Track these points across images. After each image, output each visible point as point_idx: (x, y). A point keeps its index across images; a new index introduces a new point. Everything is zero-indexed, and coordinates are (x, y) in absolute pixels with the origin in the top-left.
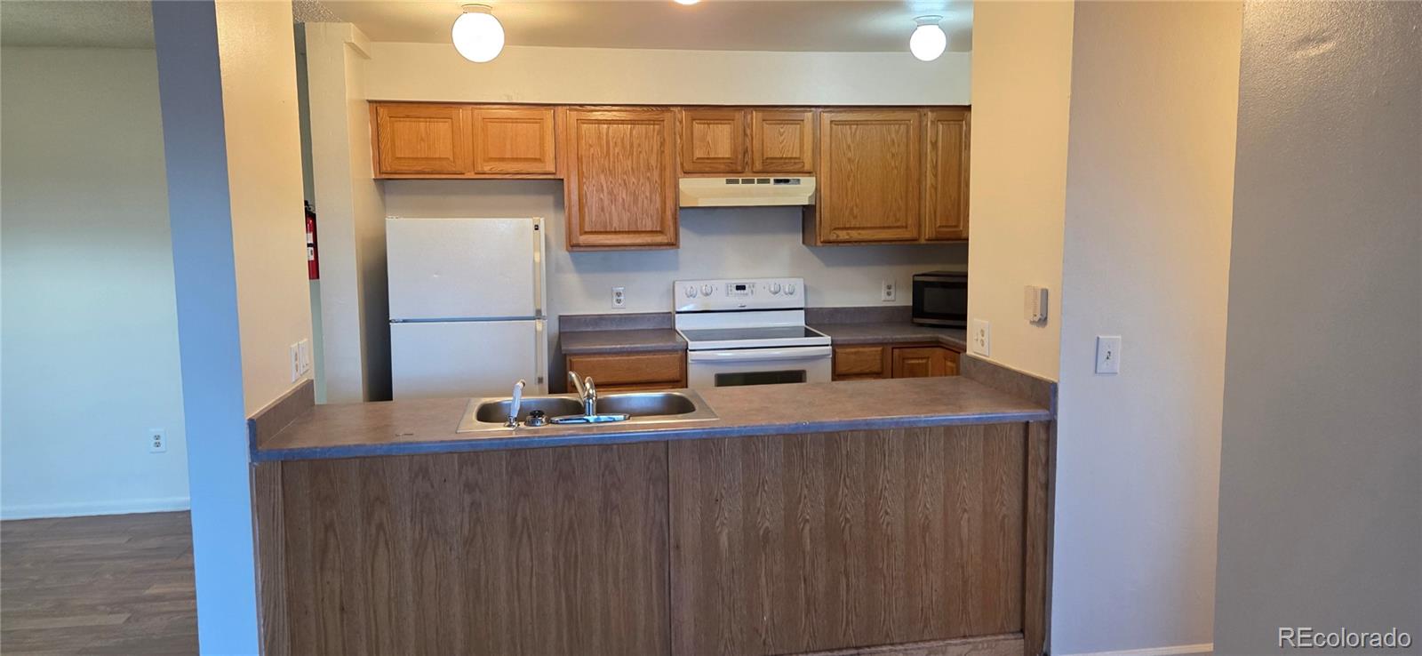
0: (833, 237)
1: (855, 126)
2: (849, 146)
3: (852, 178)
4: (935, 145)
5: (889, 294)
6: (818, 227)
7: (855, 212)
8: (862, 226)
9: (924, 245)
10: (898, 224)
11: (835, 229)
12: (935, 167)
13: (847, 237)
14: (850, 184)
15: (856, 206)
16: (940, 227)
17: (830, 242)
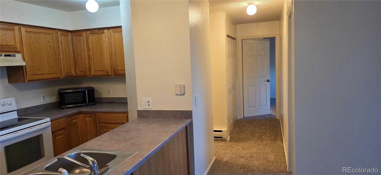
0: (32, 79)
1: (35, 34)
2: (33, 42)
3: (36, 55)
4: (61, 43)
5: (44, 99)
6: (25, 75)
7: (39, 68)
8: (42, 73)
9: (62, 79)
10: (54, 72)
11: (32, 75)
12: (62, 51)
13: (38, 78)
14: (36, 57)
15: (39, 66)
16: (67, 72)
17: (31, 81)
